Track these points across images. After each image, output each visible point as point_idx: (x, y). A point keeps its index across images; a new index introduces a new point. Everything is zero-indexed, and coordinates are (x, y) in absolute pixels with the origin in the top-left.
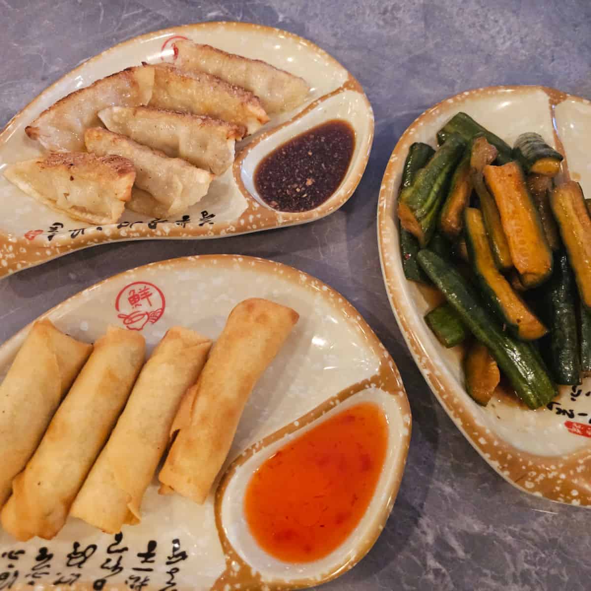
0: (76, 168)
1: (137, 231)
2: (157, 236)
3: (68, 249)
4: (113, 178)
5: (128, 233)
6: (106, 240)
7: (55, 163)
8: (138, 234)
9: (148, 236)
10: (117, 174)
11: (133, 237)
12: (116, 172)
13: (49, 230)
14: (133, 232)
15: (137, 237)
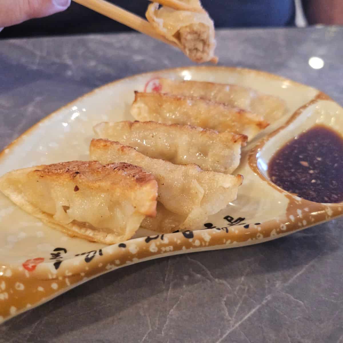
0: (82, 177)
1: (170, 244)
2: (195, 247)
3: (82, 278)
4: (131, 188)
5: (160, 247)
6: (131, 260)
7: (56, 171)
8: (171, 248)
9: (184, 248)
10: (134, 182)
11: (165, 252)
12: (133, 181)
13: (51, 256)
14: (165, 245)
15: (170, 251)
